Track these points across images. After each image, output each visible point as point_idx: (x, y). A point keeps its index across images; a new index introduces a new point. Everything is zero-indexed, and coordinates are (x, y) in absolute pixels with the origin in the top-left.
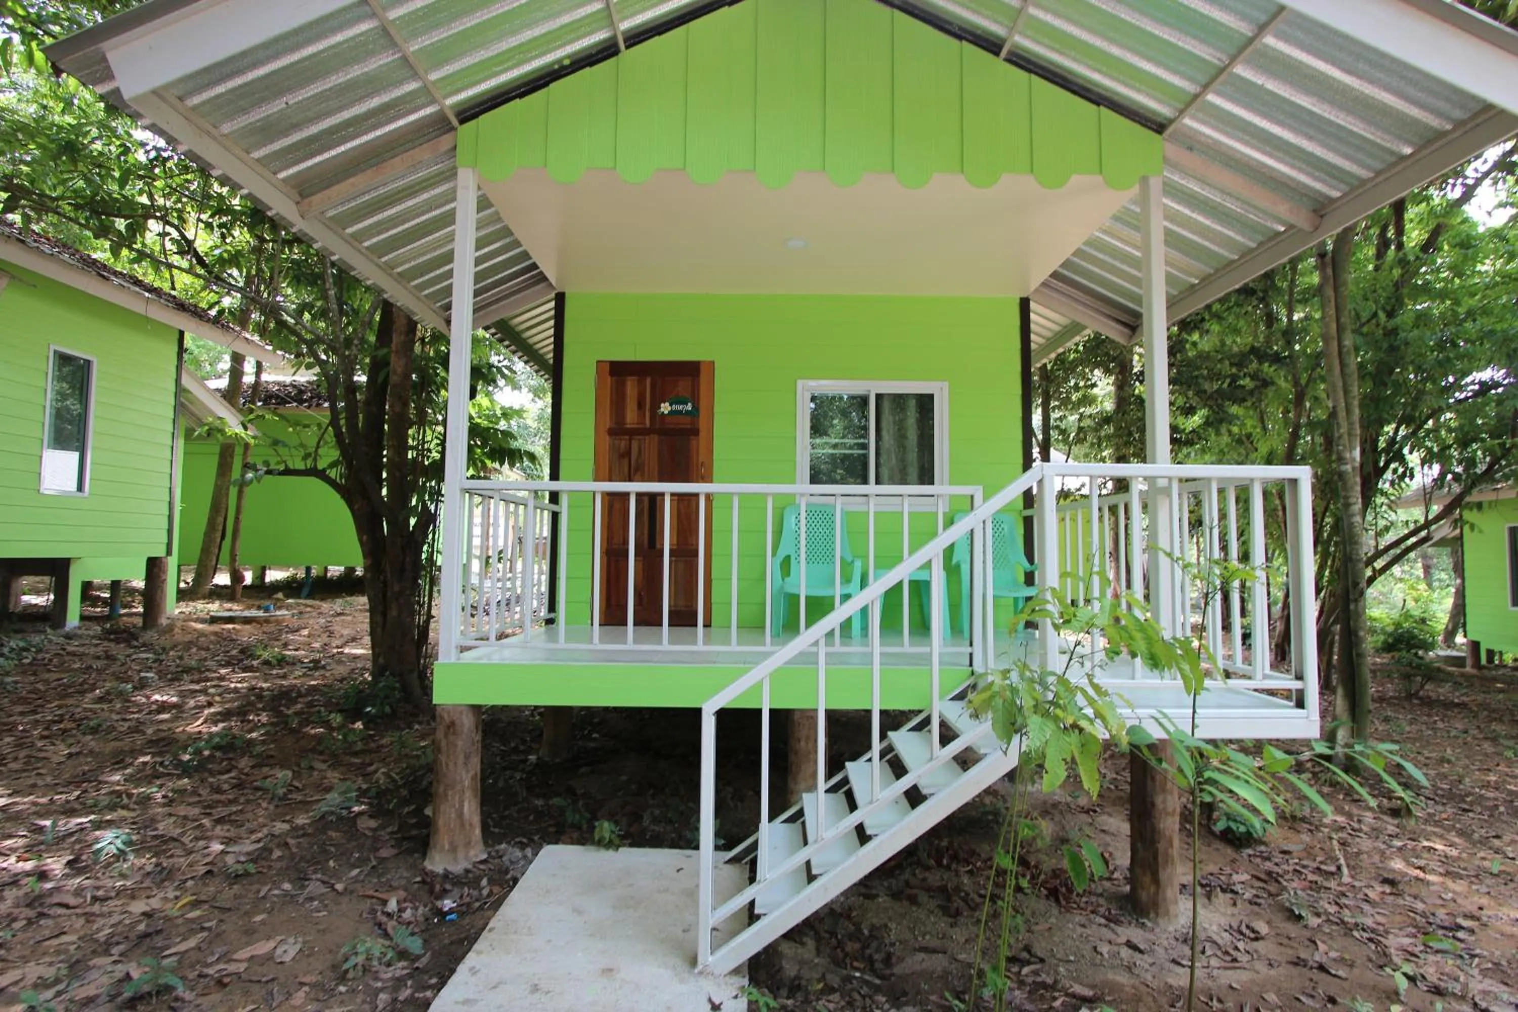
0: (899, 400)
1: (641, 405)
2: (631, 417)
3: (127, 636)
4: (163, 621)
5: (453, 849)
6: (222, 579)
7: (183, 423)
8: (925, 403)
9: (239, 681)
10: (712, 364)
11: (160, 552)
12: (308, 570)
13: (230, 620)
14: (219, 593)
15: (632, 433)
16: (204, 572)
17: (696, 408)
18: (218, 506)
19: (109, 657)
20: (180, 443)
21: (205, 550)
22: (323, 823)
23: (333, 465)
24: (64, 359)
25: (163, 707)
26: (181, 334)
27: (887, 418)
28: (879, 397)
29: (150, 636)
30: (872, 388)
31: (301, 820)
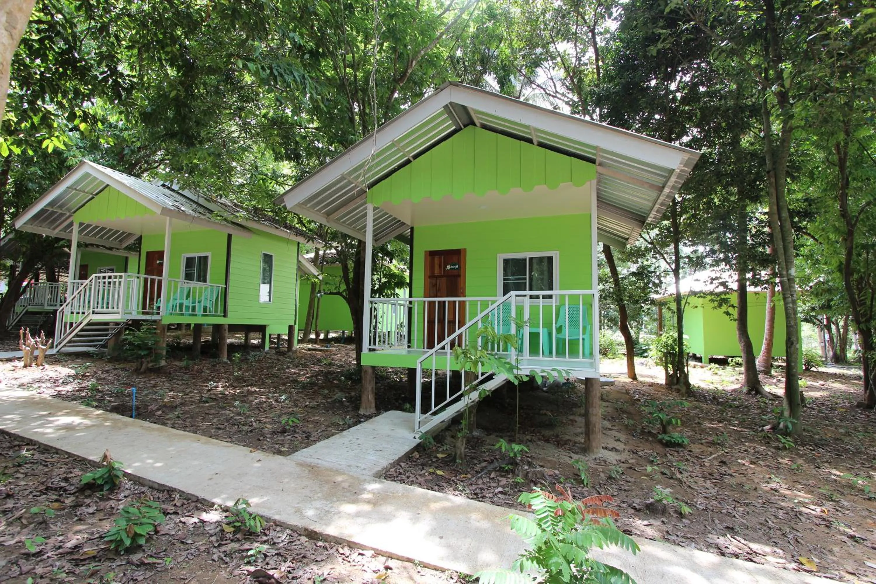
0: (541, 260)
1: (440, 266)
2: (437, 272)
3: (283, 354)
4: (294, 349)
5: (366, 408)
6: (313, 336)
7: (299, 274)
8: (550, 259)
9: (317, 368)
10: (465, 250)
11: (293, 324)
12: (343, 332)
13: (315, 350)
14: (312, 341)
15: (437, 277)
16: (306, 333)
17: (459, 267)
18: (311, 306)
19: (278, 360)
20: (298, 282)
21: (307, 324)
22: (335, 401)
23: (344, 291)
24: (265, 255)
25: (295, 373)
26: (299, 243)
27: (535, 266)
28: (531, 259)
29: (290, 354)
30: (527, 255)
31: (329, 400)
